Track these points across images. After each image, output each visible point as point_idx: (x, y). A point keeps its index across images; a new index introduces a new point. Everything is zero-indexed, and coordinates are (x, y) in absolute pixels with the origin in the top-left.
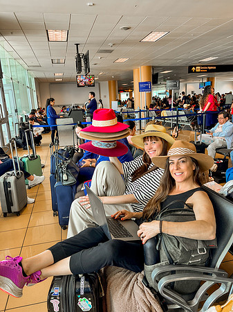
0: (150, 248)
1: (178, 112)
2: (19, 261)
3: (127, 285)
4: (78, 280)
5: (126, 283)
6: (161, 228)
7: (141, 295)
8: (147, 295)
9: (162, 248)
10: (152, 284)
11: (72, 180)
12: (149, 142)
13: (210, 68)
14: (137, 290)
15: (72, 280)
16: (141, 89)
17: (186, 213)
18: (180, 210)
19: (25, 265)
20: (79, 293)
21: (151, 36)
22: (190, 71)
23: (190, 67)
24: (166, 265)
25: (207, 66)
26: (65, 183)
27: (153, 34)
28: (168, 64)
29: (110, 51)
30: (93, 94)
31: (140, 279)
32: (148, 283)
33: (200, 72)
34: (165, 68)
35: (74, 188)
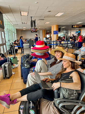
0: (56, 92)
1: (67, 42)
2: (8, 96)
3: (48, 106)
4: (30, 103)
5: (47, 105)
6: (60, 85)
7: (53, 109)
8: (55, 110)
9: (61, 92)
10: (57, 105)
11: (28, 66)
12: (57, 53)
13: (80, 26)
14: (51, 108)
15: (28, 103)
16: (54, 33)
17: (70, 80)
18: (68, 79)
19: (11, 97)
20: (30, 108)
21: (58, 14)
22: (72, 27)
23: (73, 26)
24: (62, 99)
25: (79, 25)
26: (26, 67)
27: (59, 14)
28: (64, 24)
29: (43, 20)
30: (37, 35)
31: (52, 104)
32: (55, 105)
33: (76, 27)
34: (63, 26)
35: (29, 69)
